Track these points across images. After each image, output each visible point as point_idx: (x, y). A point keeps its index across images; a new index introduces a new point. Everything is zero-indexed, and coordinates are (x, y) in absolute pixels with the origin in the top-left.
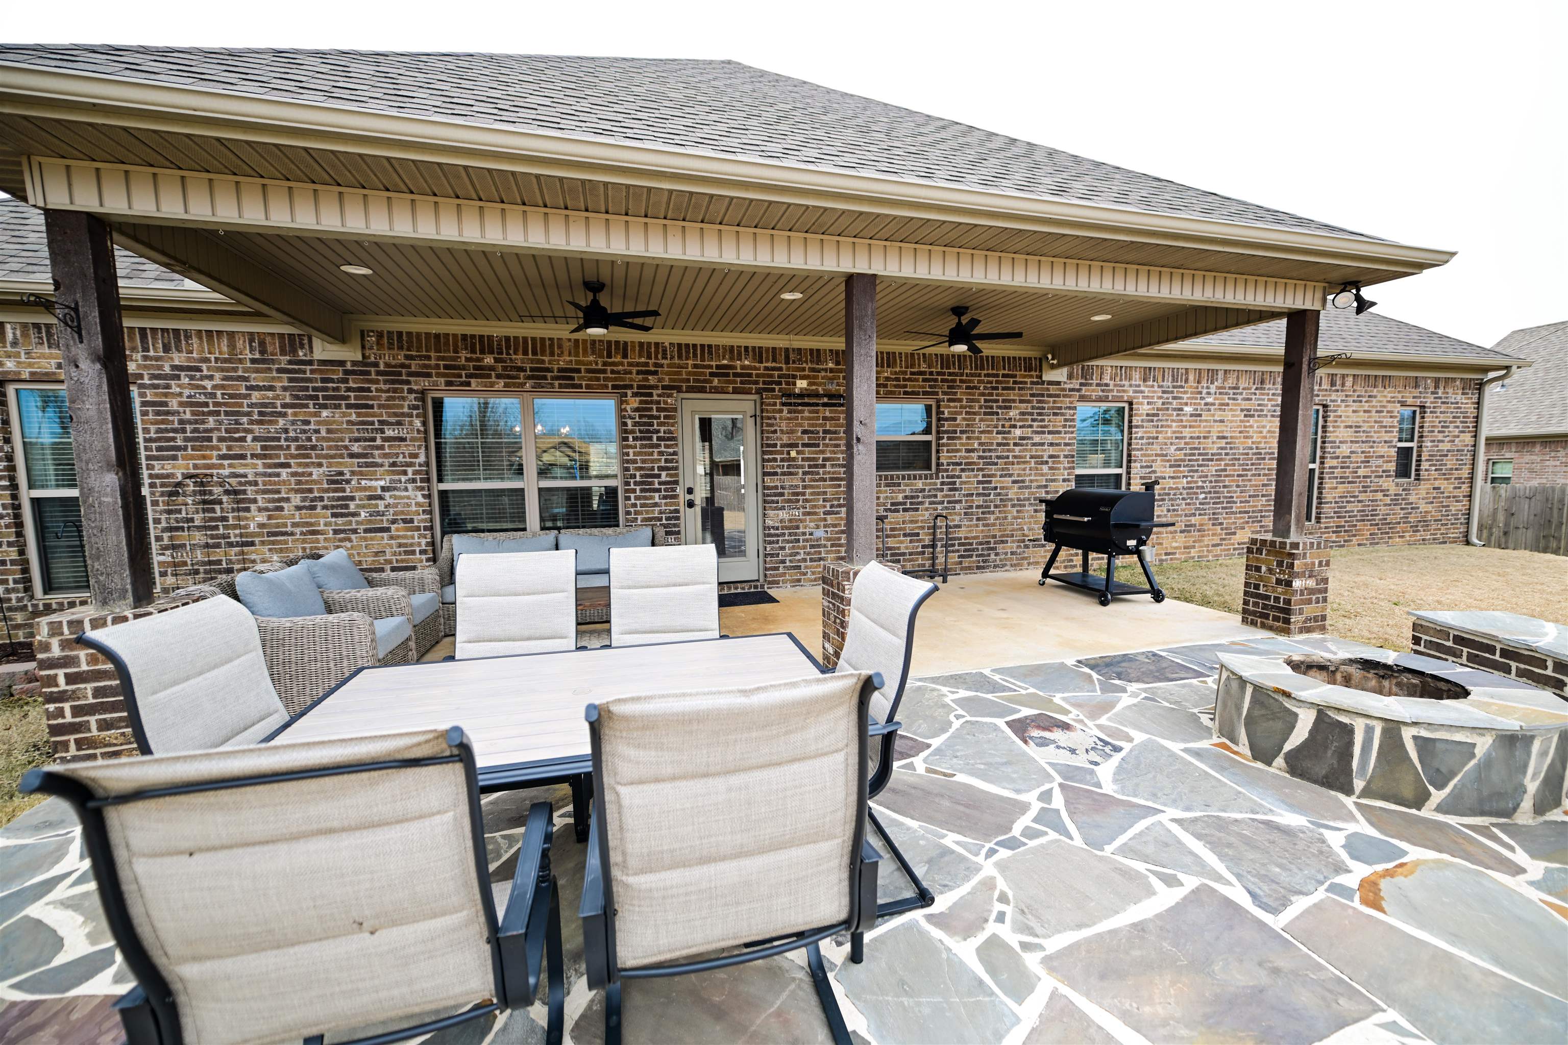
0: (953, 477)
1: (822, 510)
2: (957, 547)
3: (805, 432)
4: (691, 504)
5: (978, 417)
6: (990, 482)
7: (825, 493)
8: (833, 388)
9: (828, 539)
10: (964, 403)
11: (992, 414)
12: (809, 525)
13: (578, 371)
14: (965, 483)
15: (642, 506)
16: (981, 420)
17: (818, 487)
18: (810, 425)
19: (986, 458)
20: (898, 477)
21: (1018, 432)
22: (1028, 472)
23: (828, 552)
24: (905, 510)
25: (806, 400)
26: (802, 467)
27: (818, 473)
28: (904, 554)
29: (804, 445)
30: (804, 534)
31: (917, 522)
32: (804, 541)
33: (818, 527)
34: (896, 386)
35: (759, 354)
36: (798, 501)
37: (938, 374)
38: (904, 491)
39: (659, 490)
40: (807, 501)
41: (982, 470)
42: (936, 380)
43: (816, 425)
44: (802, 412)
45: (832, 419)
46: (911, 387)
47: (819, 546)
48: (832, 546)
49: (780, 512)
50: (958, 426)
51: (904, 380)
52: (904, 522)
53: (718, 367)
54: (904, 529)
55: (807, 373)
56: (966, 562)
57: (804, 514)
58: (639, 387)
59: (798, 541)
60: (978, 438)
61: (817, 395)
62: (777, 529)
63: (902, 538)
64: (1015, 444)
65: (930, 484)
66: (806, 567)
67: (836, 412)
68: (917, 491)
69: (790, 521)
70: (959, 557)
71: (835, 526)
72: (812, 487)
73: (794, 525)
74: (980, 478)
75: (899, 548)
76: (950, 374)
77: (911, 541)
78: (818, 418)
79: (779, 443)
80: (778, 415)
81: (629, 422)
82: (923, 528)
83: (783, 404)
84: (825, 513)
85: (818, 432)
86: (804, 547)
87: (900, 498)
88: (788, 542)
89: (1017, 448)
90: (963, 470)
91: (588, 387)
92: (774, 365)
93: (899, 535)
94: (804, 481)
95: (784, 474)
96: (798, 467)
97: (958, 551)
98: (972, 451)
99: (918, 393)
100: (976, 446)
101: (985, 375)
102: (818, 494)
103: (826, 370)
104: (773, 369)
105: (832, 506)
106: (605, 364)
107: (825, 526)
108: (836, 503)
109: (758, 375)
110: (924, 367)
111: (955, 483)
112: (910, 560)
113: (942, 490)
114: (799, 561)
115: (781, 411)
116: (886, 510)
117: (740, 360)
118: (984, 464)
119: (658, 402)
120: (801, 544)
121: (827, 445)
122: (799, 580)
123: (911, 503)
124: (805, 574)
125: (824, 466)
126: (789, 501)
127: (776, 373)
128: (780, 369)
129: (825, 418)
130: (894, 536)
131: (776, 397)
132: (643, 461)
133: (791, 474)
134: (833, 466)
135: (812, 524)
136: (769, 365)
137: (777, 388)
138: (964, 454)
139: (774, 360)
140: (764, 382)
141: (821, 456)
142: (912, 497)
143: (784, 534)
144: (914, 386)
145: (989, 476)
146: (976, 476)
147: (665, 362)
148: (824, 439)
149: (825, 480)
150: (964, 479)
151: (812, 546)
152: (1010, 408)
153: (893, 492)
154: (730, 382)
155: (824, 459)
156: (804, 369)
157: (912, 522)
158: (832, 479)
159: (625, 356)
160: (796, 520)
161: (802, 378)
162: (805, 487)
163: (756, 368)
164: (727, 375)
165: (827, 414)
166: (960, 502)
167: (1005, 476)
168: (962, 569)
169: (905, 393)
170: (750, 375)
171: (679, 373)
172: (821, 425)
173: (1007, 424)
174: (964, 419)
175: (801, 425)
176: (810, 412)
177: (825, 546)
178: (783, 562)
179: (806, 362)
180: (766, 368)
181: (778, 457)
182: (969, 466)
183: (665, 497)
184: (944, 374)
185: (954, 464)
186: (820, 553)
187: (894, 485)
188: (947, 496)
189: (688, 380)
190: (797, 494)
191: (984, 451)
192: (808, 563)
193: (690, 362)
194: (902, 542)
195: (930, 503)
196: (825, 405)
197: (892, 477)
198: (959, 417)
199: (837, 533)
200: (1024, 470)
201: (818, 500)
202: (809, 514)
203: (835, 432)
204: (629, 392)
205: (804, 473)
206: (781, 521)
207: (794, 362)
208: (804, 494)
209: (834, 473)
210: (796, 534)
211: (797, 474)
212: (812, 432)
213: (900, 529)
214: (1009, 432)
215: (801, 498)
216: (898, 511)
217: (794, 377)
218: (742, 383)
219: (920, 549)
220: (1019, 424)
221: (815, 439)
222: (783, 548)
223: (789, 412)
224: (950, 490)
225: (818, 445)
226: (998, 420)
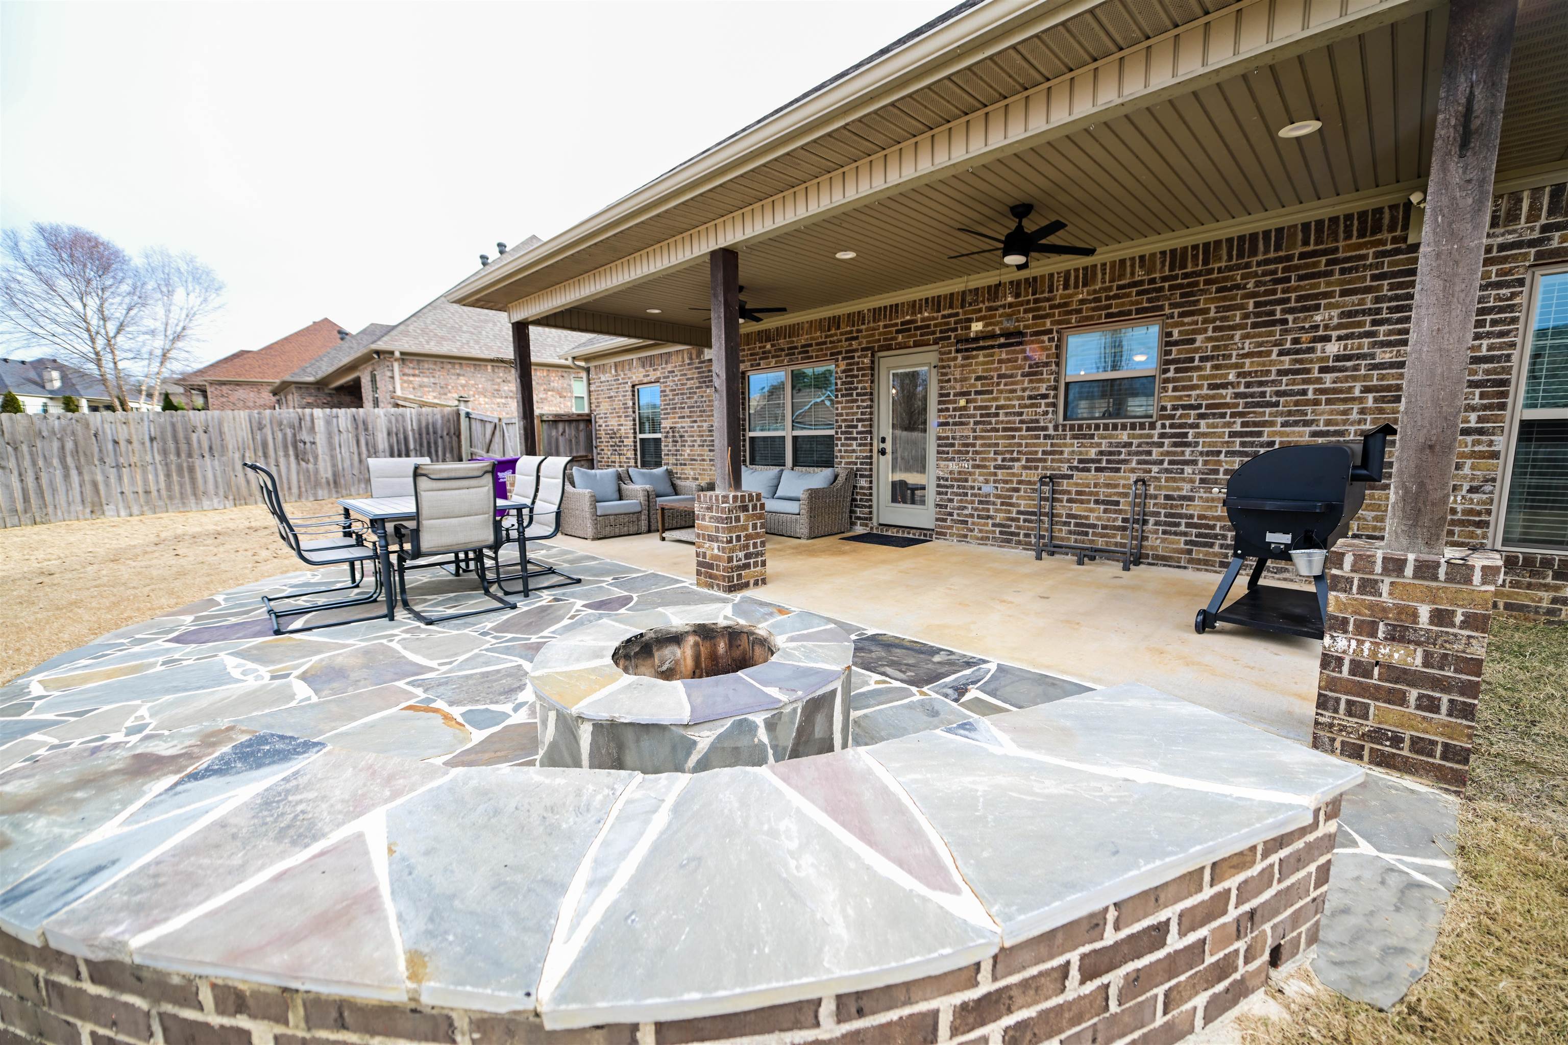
0: (1181, 426)
1: (993, 464)
2: (1183, 528)
3: (978, 378)
4: (883, 452)
5: (1238, 334)
6: (1260, 434)
7: (997, 445)
8: (1009, 325)
9: (998, 496)
10: (1212, 314)
11: (1273, 323)
12: (978, 478)
13: (811, 345)
14: (1204, 435)
15: (846, 451)
16: (1245, 337)
17: (990, 438)
18: (984, 370)
19: (1252, 395)
20: (1089, 427)
21: (1333, 348)
22: (1354, 416)
23: (996, 511)
24: (1098, 470)
25: (981, 344)
26: (974, 416)
27: (990, 423)
28: (1094, 526)
29: (977, 393)
30: (973, 488)
31: (1116, 486)
32: (972, 495)
33: (987, 482)
34: (1094, 309)
35: (936, 303)
36: (968, 452)
37: (1164, 279)
38: (1099, 445)
39: (856, 439)
40: (976, 452)
41: (1241, 415)
42: (1161, 289)
43: (991, 370)
44: (977, 356)
45: (1009, 361)
46: (1117, 306)
47: (987, 503)
48: (1002, 504)
49: (950, 464)
50: (1196, 350)
51: (1108, 298)
52: (1096, 486)
53: (903, 324)
54: (1097, 494)
55: (983, 313)
56: (1199, 553)
57: (974, 467)
58: (847, 352)
59: (966, 494)
60: (1236, 366)
61: (993, 336)
62: (947, 480)
63: (1092, 505)
64: (1322, 370)
65: (1141, 436)
66: (973, 523)
67: (1014, 352)
68: (1118, 445)
69: (960, 473)
70: (1186, 543)
71: (1006, 482)
72: (982, 438)
73: (962, 478)
74: (1238, 428)
75: (1087, 518)
76: (1186, 276)
77: (1105, 511)
78: (993, 362)
79: (952, 392)
80: (952, 364)
81: (839, 382)
82: (1126, 495)
83: (957, 351)
84: (995, 468)
85: (992, 378)
86: (972, 502)
87: (1092, 453)
88: (957, 494)
89: (1328, 377)
90: (1202, 416)
91: (817, 357)
92: (950, 311)
93: (1089, 502)
94: (975, 431)
95: (955, 424)
96: (969, 416)
97: (1185, 534)
98: (1224, 386)
99: (1129, 313)
100: (1232, 377)
101: (1259, 264)
102: (989, 445)
103: (1004, 306)
104: (950, 316)
105: (1004, 460)
106: (826, 337)
107: (995, 481)
108: (1008, 456)
109: (936, 325)
110: (1140, 274)
111: (1185, 435)
112: (1103, 535)
113: (1161, 445)
114: (966, 516)
115: (955, 359)
116: (1071, 468)
117: (920, 313)
118: (1247, 405)
119: (858, 363)
120: (969, 498)
121: (1000, 392)
122: (966, 536)
123: (1108, 461)
124: (972, 530)
125: (997, 415)
126: (959, 452)
127: (952, 320)
128: (957, 314)
129: (1000, 361)
130: (1082, 502)
131: (951, 345)
132: (847, 414)
133: (962, 424)
134: (1007, 414)
135: (981, 479)
136: (946, 312)
137: (953, 335)
138: (1205, 391)
139: (951, 307)
140: (941, 332)
141: (994, 404)
142: (1111, 453)
143: (953, 486)
144: (1123, 304)
145: (1256, 424)
146: (1229, 425)
147: (863, 327)
148: (998, 384)
149: (997, 430)
150: (1203, 429)
151: (980, 502)
152: (1317, 308)
153: (1083, 445)
154: (910, 337)
155: (998, 408)
156: (980, 310)
157: (1108, 486)
158: (1005, 430)
159: (838, 328)
160: (966, 473)
161: (978, 320)
162: (975, 438)
163: (934, 319)
164: (909, 330)
165: (1004, 356)
166: (1194, 462)
167: (1296, 424)
168: (1190, 561)
169: (1108, 316)
170: (928, 326)
171: (873, 335)
172: (996, 369)
173: (1305, 337)
174: (1209, 339)
175: (974, 371)
176: (985, 356)
177: (994, 504)
178: (951, 514)
179: (983, 302)
180: (944, 317)
181: (951, 406)
182: (1216, 409)
183: (860, 445)
184: (1175, 277)
185: (1184, 407)
186: (988, 510)
187: (1084, 436)
188: (1168, 453)
189: (879, 340)
190: (967, 445)
191: (1248, 385)
192: (976, 520)
193: (881, 324)
194: (1091, 510)
195: (1139, 462)
196: (1001, 346)
197: (1080, 427)
198: (1200, 338)
199: (1008, 490)
200: (1345, 412)
201: (989, 452)
202: (978, 467)
203: (1011, 376)
204: (840, 357)
205: (976, 423)
206: (951, 472)
207: (970, 304)
208: (974, 445)
209: (1007, 422)
210: (964, 487)
211: (967, 424)
212: (985, 378)
213: (1091, 493)
214: (1311, 350)
215: (971, 449)
216: (1088, 470)
217: (970, 320)
218: (921, 335)
219: (1119, 523)
220: (1334, 334)
221: (988, 385)
222: (951, 501)
223: (965, 358)
224: (1175, 445)
225: (991, 392)
226: (1285, 332)
